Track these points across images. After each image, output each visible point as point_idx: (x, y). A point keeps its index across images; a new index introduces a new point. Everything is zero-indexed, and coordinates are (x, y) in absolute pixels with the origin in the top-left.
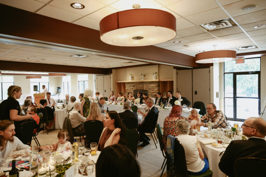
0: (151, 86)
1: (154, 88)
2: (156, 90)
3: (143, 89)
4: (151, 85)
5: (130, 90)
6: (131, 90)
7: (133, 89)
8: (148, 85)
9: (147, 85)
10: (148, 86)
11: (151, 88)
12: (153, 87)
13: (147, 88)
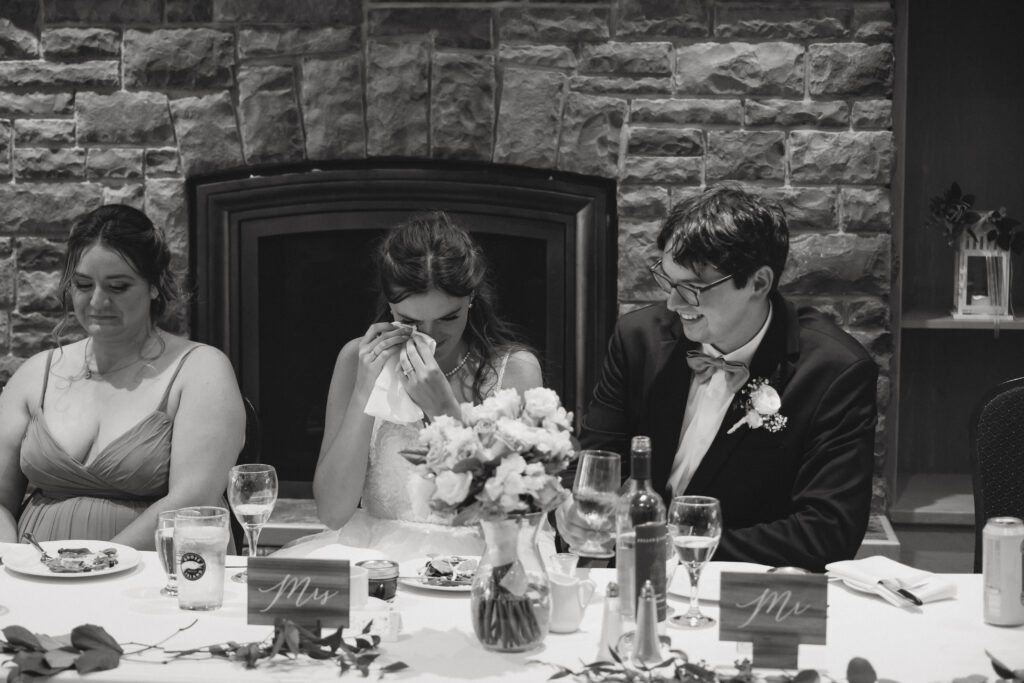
0: (722, 82)
1: (803, 120)
2: (833, 173)
3: (489, 131)
4: (706, 57)
5: (63, 175)
6: (99, 158)
7: (163, 132)
8: (610, 48)
9: (577, 42)
10: (622, 68)
11: (719, 120)
12: (769, 90)
13: (590, 121)
